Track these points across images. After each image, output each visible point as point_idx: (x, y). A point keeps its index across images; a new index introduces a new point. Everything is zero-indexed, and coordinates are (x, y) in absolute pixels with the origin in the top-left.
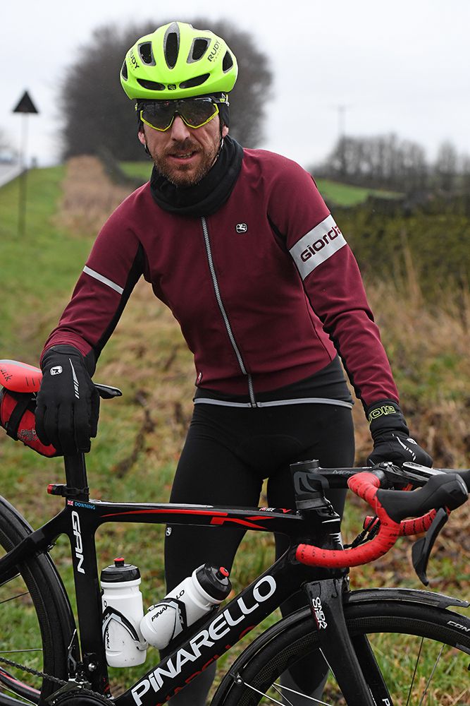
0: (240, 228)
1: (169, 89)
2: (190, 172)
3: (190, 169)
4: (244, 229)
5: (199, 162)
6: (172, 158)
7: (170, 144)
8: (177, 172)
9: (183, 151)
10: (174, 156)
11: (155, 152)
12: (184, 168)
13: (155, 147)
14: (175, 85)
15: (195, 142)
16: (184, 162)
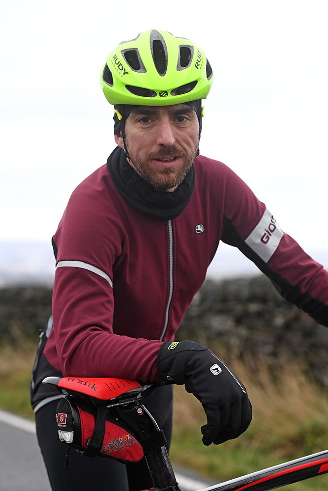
0: (199, 229)
1: (161, 96)
2: (173, 175)
3: (173, 172)
4: (201, 230)
5: (181, 165)
6: (155, 162)
7: (155, 149)
8: (160, 175)
9: (168, 156)
10: (158, 160)
11: (137, 156)
12: (167, 171)
13: (138, 151)
14: (166, 92)
15: (179, 147)
16: (168, 165)
